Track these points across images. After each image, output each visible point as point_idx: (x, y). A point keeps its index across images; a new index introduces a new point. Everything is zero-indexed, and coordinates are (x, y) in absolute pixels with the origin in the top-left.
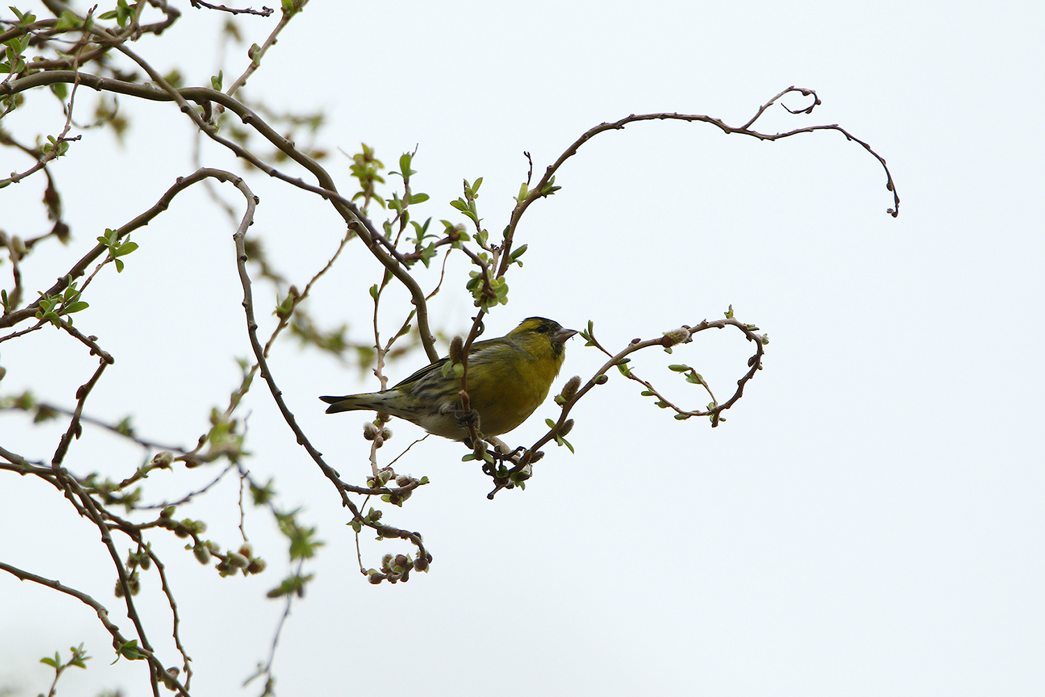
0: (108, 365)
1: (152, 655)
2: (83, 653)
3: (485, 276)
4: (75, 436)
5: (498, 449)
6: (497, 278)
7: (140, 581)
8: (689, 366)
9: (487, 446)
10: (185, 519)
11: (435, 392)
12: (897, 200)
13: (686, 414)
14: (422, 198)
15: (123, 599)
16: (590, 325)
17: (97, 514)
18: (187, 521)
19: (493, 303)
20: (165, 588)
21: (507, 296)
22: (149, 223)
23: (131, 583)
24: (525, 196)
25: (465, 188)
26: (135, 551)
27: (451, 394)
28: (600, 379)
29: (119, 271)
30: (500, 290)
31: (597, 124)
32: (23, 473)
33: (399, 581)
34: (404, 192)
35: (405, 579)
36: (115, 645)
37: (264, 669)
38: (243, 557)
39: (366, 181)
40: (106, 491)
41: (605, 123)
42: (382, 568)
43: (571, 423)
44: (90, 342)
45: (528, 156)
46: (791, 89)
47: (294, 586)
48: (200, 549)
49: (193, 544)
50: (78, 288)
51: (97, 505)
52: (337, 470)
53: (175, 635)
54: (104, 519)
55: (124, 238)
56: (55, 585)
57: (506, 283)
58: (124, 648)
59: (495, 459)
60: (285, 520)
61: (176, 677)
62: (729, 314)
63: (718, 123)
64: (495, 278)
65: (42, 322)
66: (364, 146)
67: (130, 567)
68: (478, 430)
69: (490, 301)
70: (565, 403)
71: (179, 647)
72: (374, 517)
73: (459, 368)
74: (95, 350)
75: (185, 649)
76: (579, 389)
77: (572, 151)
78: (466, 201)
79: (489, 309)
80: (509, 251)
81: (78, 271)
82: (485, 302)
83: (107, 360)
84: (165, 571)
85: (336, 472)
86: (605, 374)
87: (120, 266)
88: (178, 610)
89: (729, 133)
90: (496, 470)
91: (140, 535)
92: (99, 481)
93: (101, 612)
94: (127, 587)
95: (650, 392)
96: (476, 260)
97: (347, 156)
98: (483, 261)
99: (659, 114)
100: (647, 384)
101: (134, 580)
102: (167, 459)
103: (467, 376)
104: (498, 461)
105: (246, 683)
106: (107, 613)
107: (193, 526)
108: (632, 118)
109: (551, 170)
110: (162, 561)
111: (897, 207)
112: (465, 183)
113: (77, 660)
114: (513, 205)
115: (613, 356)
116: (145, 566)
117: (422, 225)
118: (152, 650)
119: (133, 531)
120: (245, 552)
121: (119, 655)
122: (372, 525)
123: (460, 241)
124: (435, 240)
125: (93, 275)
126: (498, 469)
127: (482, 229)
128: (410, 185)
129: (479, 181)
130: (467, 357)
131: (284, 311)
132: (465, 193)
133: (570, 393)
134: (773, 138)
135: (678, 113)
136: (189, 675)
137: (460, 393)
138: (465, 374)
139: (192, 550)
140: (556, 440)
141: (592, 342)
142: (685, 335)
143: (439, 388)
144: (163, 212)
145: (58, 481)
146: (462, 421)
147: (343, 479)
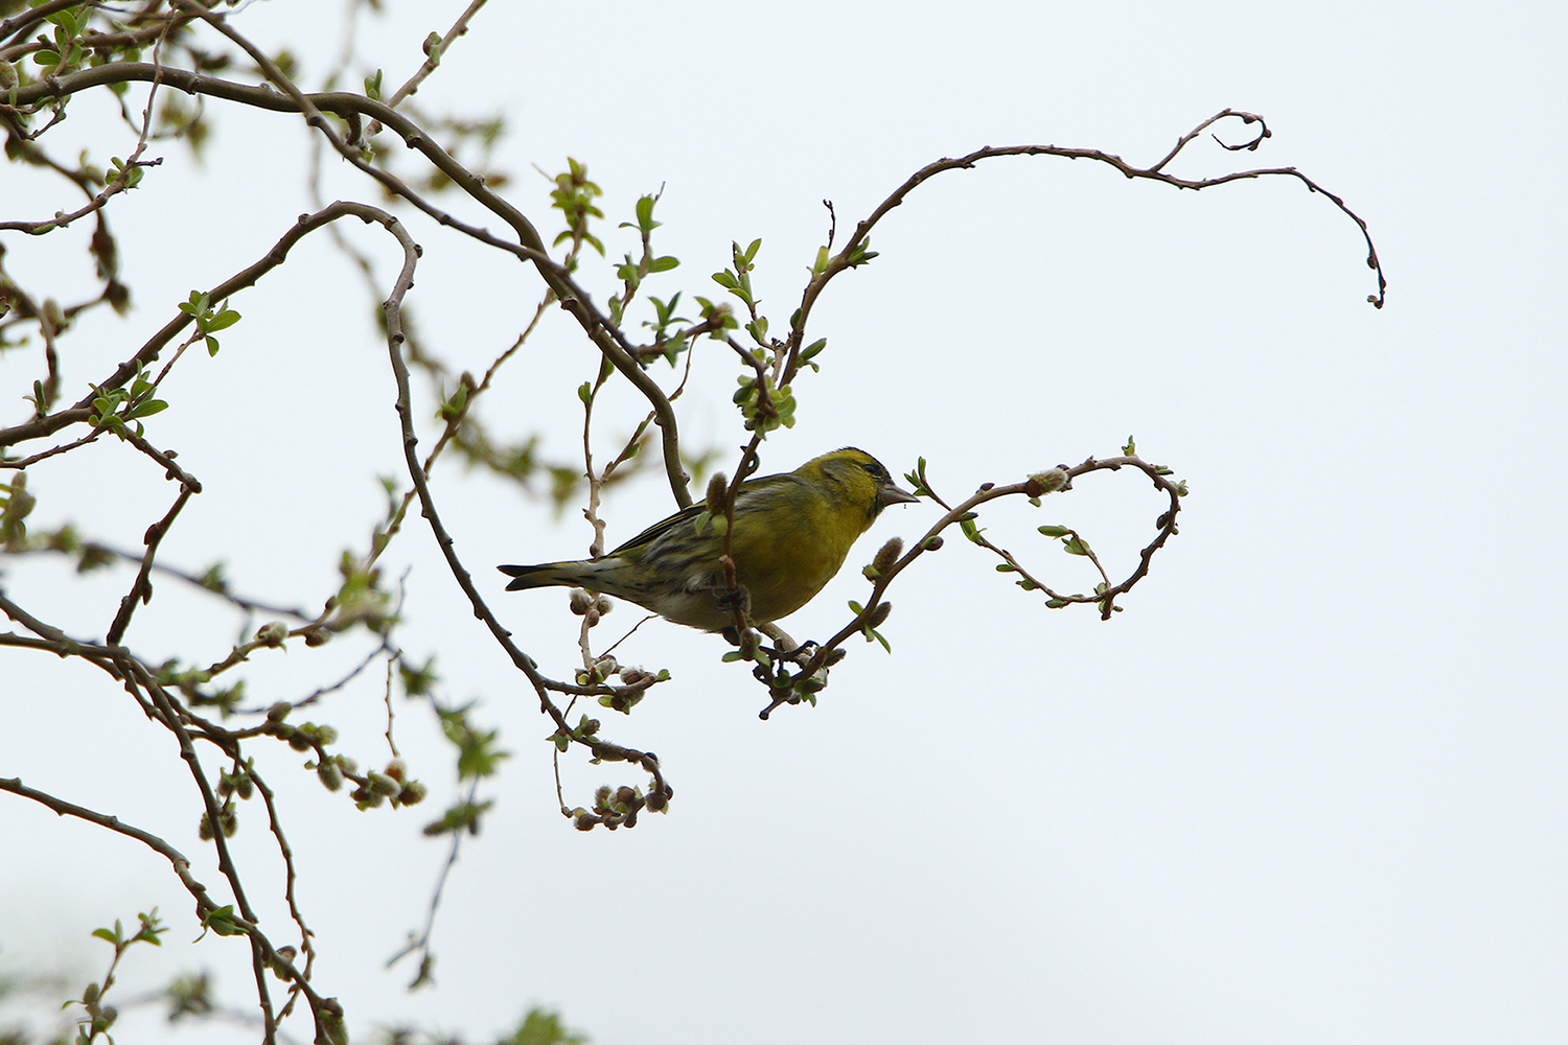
0: (193, 494)
1: (255, 928)
2: (156, 922)
3: (760, 383)
4: (141, 600)
5: (779, 644)
6: (779, 388)
7: (237, 816)
8: (1069, 528)
9: (759, 640)
10: (305, 723)
11: (680, 558)
12: (1382, 283)
13: (1063, 599)
14: (669, 263)
15: (212, 842)
16: (922, 464)
17: (173, 715)
18: (308, 726)
19: (774, 425)
20: (274, 827)
21: (794, 414)
22: (256, 282)
23: (224, 818)
24: (825, 267)
25: (734, 254)
26: (229, 770)
27: (707, 561)
28: (932, 543)
29: (212, 354)
30: (783, 405)
31: (934, 159)
32: (63, 654)
33: (621, 826)
34: (641, 254)
35: (630, 823)
36: (200, 913)
37: (418, 942)
38: (392, 780)
39: (575, 215)
40: (190, 685)
41: (945, 159)
42: (595, 807)
43: (886, 607)
44: (166, 460)
45: (830, 206)
46: (1226, 113)
47: (464, 819)
48: (327, 769)
49: (316, 760)
50: (151, 380)
51: (175, 704)
52: (532, 658)
53: (289, 897)
54: (184, 724)
55: (219, 305)
56: (110, 823)
57: (793, 394)
58: (214, 918)
59: (772, 658)
60: (452, 720)
61: (291, 961)
62: (1129, 450)
63: (1115, 162)
64: (777, 388)
65: (98, 431)
66: (571, 162)
67: (222, 795)
68: (748, 614)
69: (769, 422)
70: (878, 577)
71: (295, 915)
72: (588, 729)
73: (720, 522)
74: (173, 472)
75: (304, 918)
76: (900, 557)
77: (895, 200)
78: (736, 274)
79: (767, 434)
80: (799, 348)
81: (149, 353)
82: (761, 423)
83: (192, 486)
84: (274, 801)
85: (532, 661)
86: (939, 535)
87: (213, 347)
88: (293, 860)
89: (1131, 177)
90: (773, 675)
91: (237, 747)
92: (181, 670)
93: (179, 863)
94: (217, 824)
95: (1009, 566)
96: (748, 359)
97: (546, 176)
98: (757, 360)
99: (1027, 147)
100: (1004, 554)
101: (228, 814)
102: (279, 634)
103: (732, 534)
104: (777, 662)
105: (392, 962)
106: (187, 865)
107: (318, 735)
108: (986, 153)
109: (864, 228)
110: (269, 785)
111: (1382, 293)
112: (735, 247)
113: (148, 933)
114: (806, 279)
115: (953, 508)
116: (245, 793)
117: (666, 303)
118: (255, 921)
119: (228, 742)
120: (395, 772)
121: (205, 928)
122: (585, 742)
123: (724, 329)
124: (686, 327)
125: (174, 360)
126: (776, 675)
127: (758, 316)
128: (652, 243)
129: (756, 245)
130: (733, 503)
131: (453, 410)
132: (734, 262)
133: (885, 563)
134: (1197, 186)
135: (1055, 146)
136: (311, 957)
137: (721, 559)
138: (729, 531)
139: (316, 770)
140: (864, 633)
141: (923, 490)
142: (1061, 480)
143: (686, 551)
144: (278, 266)
145: (115, 666)
146: (723, 602)
147: (542, 671)
